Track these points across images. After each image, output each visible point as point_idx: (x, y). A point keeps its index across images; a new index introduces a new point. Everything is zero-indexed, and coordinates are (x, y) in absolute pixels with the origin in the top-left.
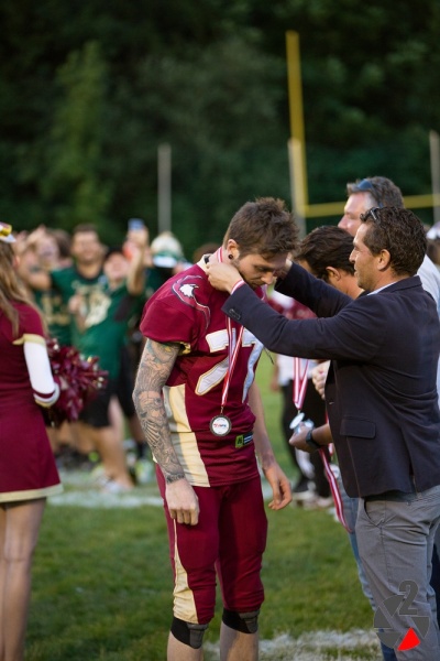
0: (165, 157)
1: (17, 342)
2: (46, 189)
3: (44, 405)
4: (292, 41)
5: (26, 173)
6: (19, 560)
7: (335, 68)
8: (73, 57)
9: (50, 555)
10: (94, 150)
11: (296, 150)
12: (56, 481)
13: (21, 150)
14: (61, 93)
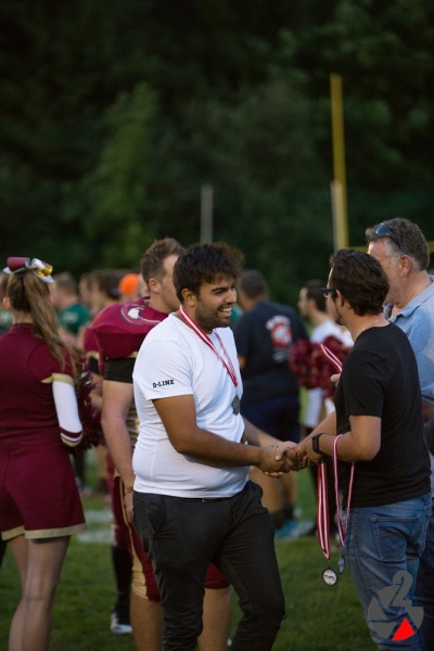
0: (207, 196)
1: (46, 381)
2: (90, 228)
3: (71, 444)
4: (336, 83)
5: (69, 212)
6: (39, 599)
7: (381, 110)
8: (123, 97)
9: (75, 593)
10: (140, 191)
11: (338, 191)
12: (81, 520)
13: (67, 187)
14: (107, 133)
